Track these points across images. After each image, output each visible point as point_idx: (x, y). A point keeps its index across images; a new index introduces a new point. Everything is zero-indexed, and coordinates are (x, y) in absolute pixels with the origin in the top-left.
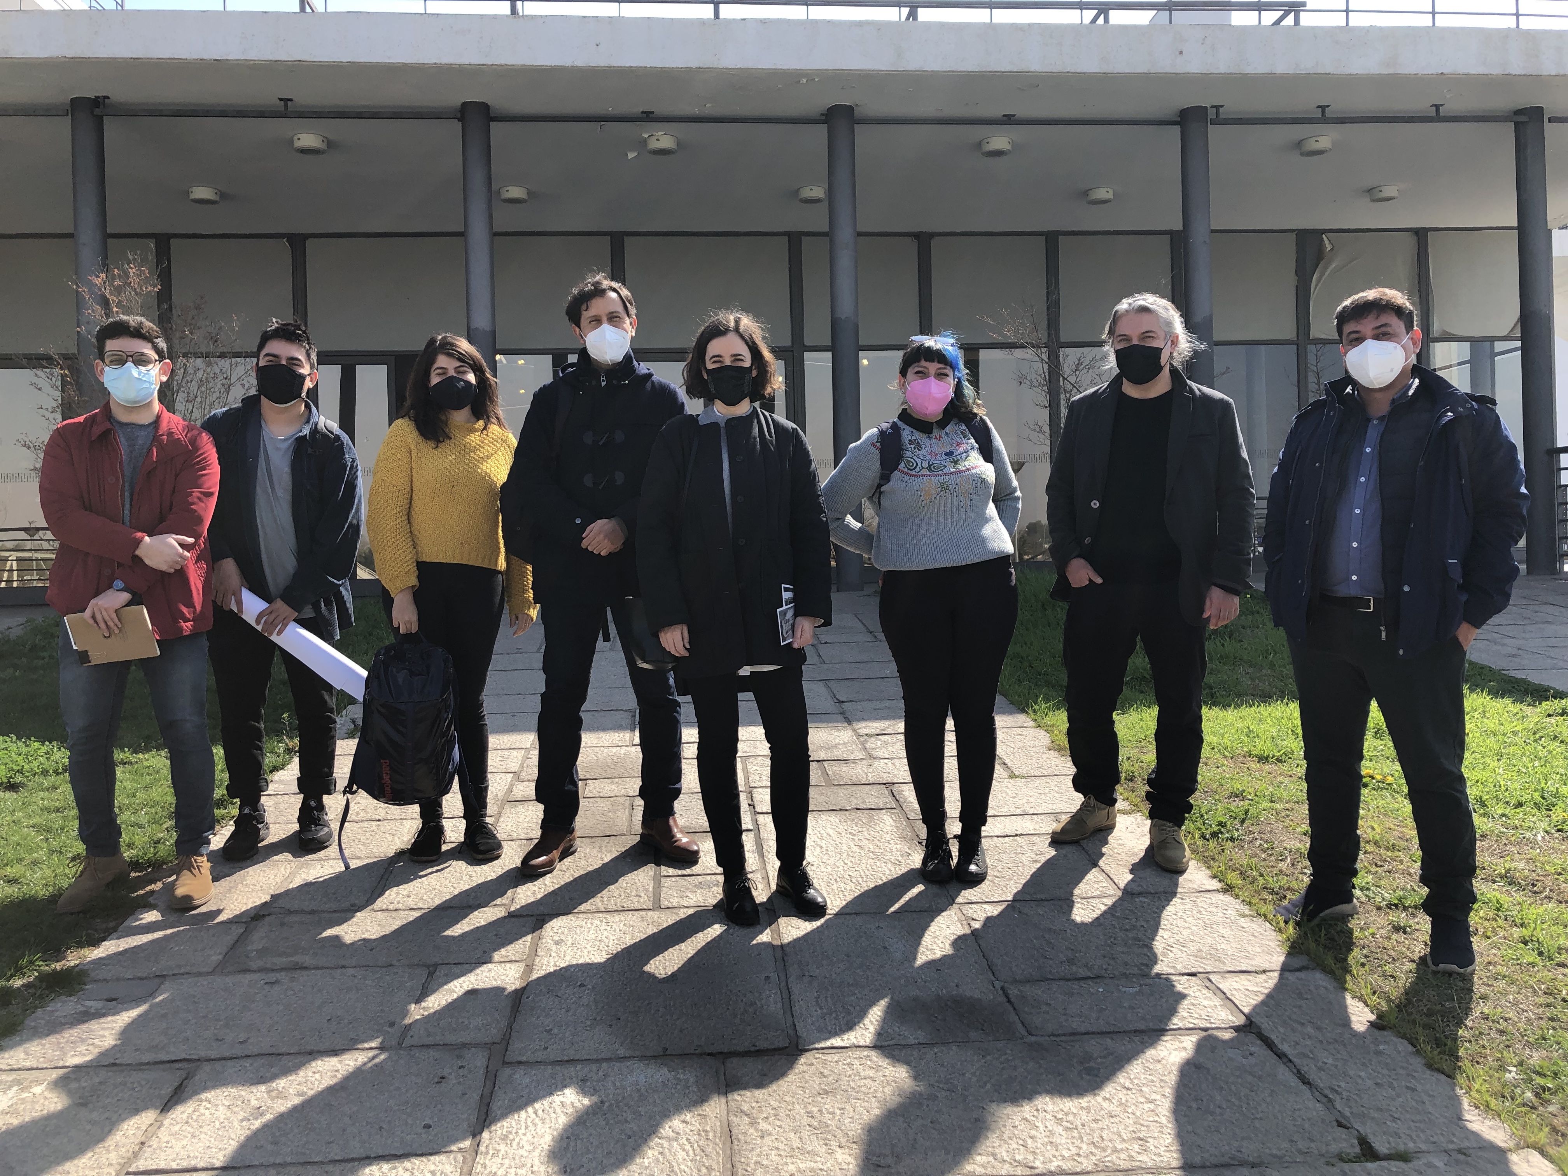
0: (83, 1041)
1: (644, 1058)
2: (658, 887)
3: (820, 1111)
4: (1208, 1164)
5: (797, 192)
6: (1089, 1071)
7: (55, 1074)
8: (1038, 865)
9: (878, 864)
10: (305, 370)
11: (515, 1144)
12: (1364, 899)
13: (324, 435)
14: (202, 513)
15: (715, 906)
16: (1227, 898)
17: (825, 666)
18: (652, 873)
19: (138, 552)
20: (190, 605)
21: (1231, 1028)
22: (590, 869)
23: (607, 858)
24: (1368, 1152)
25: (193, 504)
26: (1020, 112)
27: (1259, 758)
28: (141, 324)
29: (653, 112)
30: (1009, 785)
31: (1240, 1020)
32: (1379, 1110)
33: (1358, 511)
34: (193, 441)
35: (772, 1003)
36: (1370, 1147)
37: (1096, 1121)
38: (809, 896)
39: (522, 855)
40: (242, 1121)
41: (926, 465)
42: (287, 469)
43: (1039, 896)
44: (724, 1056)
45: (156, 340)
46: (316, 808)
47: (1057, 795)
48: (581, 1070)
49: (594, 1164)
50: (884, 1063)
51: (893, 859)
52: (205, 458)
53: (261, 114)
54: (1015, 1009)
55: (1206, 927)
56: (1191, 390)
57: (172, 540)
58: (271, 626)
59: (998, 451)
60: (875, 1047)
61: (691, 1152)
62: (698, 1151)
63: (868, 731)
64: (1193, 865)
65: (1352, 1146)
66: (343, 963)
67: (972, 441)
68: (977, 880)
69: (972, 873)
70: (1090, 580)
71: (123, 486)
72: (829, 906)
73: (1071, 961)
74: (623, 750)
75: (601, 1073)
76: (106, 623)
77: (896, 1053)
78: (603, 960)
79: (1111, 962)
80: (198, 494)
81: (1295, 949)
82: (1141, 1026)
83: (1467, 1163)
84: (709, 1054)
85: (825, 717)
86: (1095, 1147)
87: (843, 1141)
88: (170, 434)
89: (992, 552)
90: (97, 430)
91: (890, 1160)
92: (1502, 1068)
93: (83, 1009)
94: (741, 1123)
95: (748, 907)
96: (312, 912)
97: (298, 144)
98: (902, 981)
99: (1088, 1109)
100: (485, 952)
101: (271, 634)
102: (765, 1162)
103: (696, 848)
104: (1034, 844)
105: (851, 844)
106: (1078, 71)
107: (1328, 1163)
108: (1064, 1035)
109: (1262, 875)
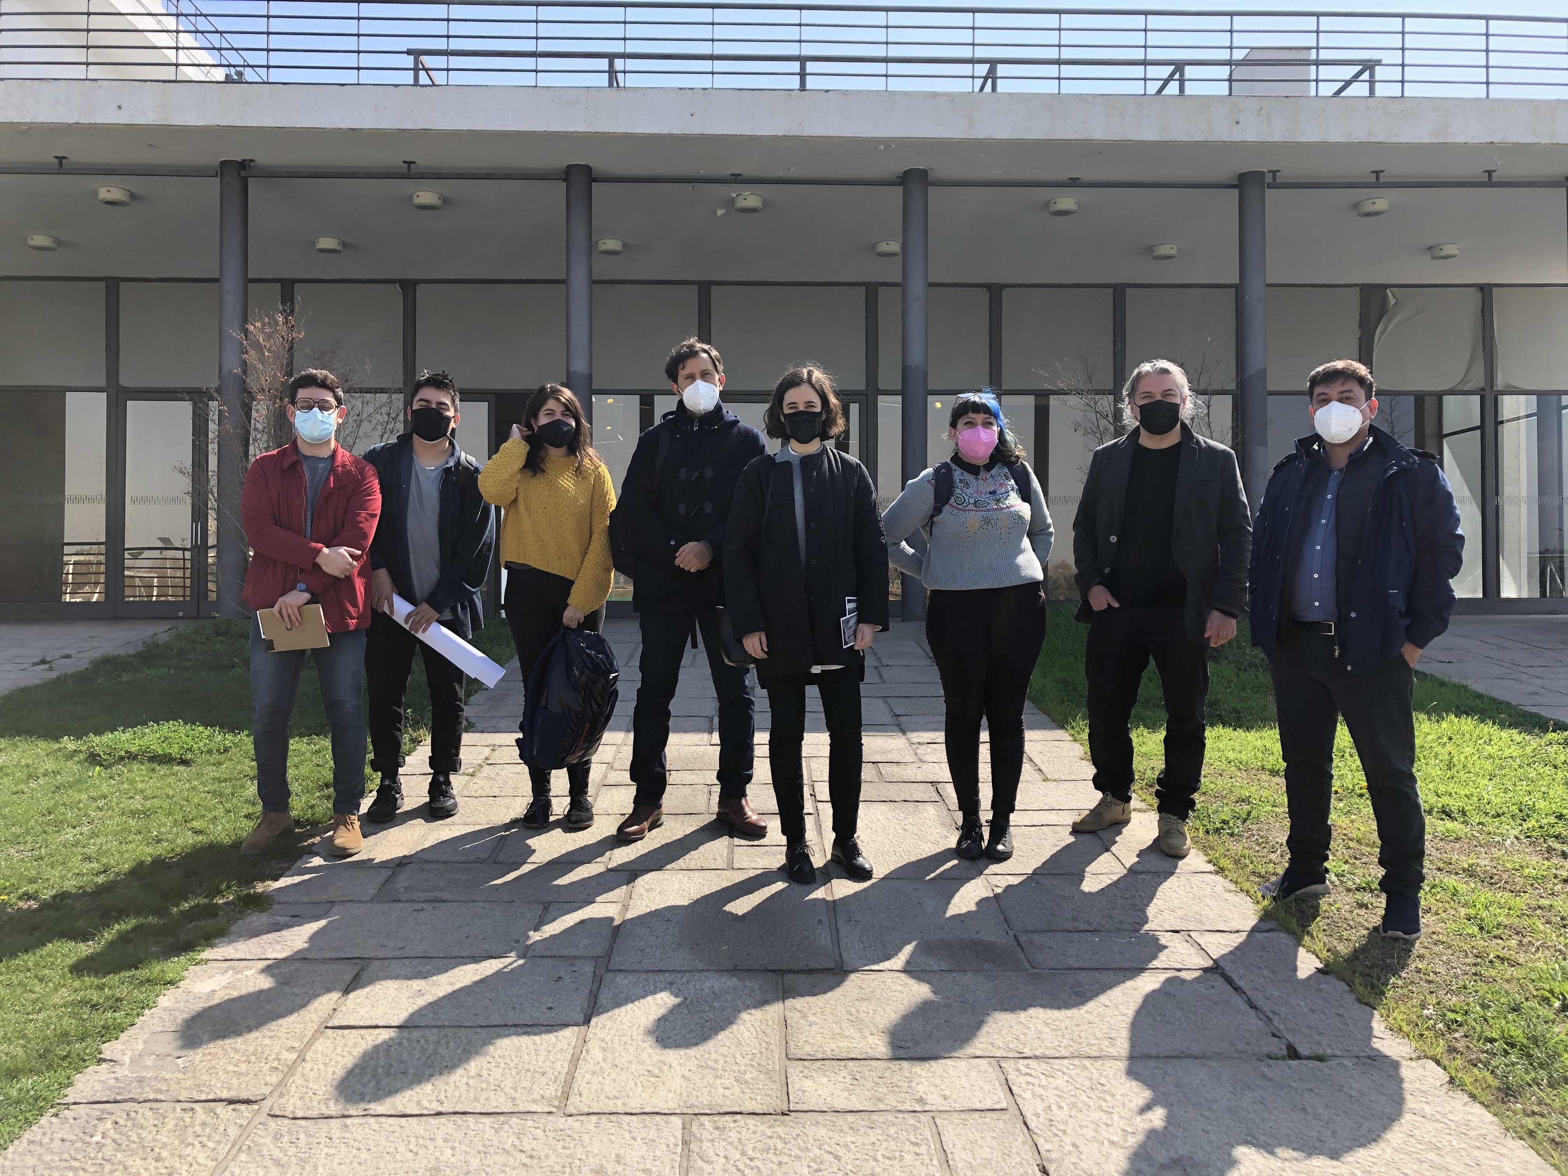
0: (278, 942)
1: (718, 971)
2: (731, 852)
3: (858, 1011)
4: (1161, 1055)
5: (875, 246)
6: (1077, 994)
7: (262, 964)
8: (1058, 849)
9: (920, 843)
10: (451, 413)
11: (618, 1022)
12: (1337, 883)
13: (466, 469)
14: (367, 530)
15: (778, 869)
16: (1218, 878)
17: (886, 685)
18: (726, 843)
19: (318, 560)
20: (355, 605)
21: (1200, 969)
22: (675, 838)
23: (688, 831)
24: (1293, 1054)
25: (361, 522)
26: (1085, 175)
27: (1271, 772)
28: (326, 377)
29: (741, 175)
30: (1041, 787)
31: (1209, 963)
32: (1310, 1027)
33: (1318, 548)
34: (362, 471)
35: (824, 938)
36: (1295, 1051)
37: (1077, 1025)
38: (859, 863)
39: (617, 826)
40: (408, 998)
41: (972, 501)
42: (435, 494)
43: (1055, 871)
44: (783, 972)
45: (337, 390)
46: (443, 783)
47: (1082, 796)
48: (669, 977)
49: (679, 1037)
50: (912, 982)
51: (932, 840)
52: (370, 487)
53: (388, 176)
54: (1023, 950)
55: (1194, 898)
56: (1198, 442)
57: (343, 550)
58: (417, 625)
59: (1035, 491)
60: (904, 971)
61: (754, 1033)
62: (760, 1032)
63: (920, 740)
64: (1193, 852)
65: (1281, 1049)
66: (474, 898)
67: (1013, 482)
68: (1004, 857)
69: (999, 851)
70: (1109, 604)
71: (306, 507)
72: (875, 871)
73: (1074, 919)
74: (702, 749)
75: (684, 980)
76: (289, 616)
77: (922, 976)
78: (686, 904)
79: (1109, 921)
80: (365, 515)
81: (1266, 916)
82: (1126, 965)
83: (1373, 1066)
84: (770, 971)
85: (880, 727)
86: (1074, 1042)
87: (874, 1031)
88: (344, 466)
89: (1024, 578)
90: (287, 463)
91: (910, 1044)
92: (1423, 1006)
93: (273, 921)
94: (794, 1018)
95: (806, 868)
96: (445, 862)
97: (417, 201)
98: (932, 928)
99: (1072, 1018)
100: (589, 895)
101: (417, 632)
102: (812, 1041)
103: (764, 824)
104: (1056, 833)
105: (897, 827)
106: (1140, 139)
107: (1258, 1059)
108: (1062, 969)
109: (1252, 862)
